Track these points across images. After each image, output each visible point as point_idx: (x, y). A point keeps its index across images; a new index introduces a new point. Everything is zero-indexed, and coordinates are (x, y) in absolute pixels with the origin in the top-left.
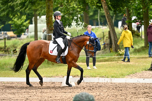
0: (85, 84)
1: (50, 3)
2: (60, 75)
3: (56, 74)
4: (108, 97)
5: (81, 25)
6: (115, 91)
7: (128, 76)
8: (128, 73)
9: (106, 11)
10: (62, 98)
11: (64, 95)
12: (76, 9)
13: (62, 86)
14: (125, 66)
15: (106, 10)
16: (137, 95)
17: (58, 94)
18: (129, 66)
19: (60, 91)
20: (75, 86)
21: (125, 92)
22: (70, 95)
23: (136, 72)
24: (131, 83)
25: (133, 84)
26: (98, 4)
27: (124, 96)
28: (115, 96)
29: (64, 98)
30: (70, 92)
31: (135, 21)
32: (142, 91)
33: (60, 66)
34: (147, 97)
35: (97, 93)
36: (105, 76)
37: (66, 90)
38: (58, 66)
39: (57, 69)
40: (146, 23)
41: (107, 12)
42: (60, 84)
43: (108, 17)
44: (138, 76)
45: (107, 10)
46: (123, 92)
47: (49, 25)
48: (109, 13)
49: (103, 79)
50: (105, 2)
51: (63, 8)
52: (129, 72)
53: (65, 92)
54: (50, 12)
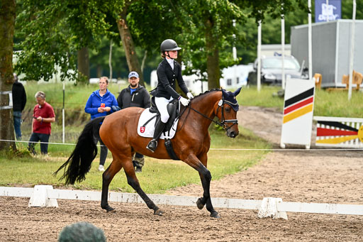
0: (79, 205)
1: (9, 25)
2: (25, 181)
3: (17, 180)
4: (130, 234)
5: (72, 77)
6: (144, 223)
7: (173, 191)
8: (171, 184)
9: (127, 48)
10: (31, 232)
11: (34, 226)
12: (64, 41)
13: (29, 206)
14: (165, 168)
15: (128, 46)
16: (191, 232)
17: (21, 222)
18: (174, 169)
19: (24, 217)
20: (57, 206)
21: (165, 225)
22: (46, 227)
23: (189, 183)
24: (179, 207)
25: (184, 207)
26: (111, 33)
27: (164, 233)
28: (145, 232)
29: (33, 232)
30: (48, 220)
31: (189, 72)
32: (202, 223)
33: (25, 161)
34: (214, 237)
35: (105, 224)
36: (123, 188)
37: (40, 214)
38: (22, 161)
39: (19, 168)
40: (214, 77)
41: (130, 50)
42: (24, 201)
43: (131, 61)
44: (194, 190)
45: (130, 45)
46: (162, 225)
47: (5, 73)
48: (135, 53)
49: (119, 194)
50: (126, 28)
51: (36, 37)
52: (175, 181)
53: (36, 219)
54: (8, 45)
